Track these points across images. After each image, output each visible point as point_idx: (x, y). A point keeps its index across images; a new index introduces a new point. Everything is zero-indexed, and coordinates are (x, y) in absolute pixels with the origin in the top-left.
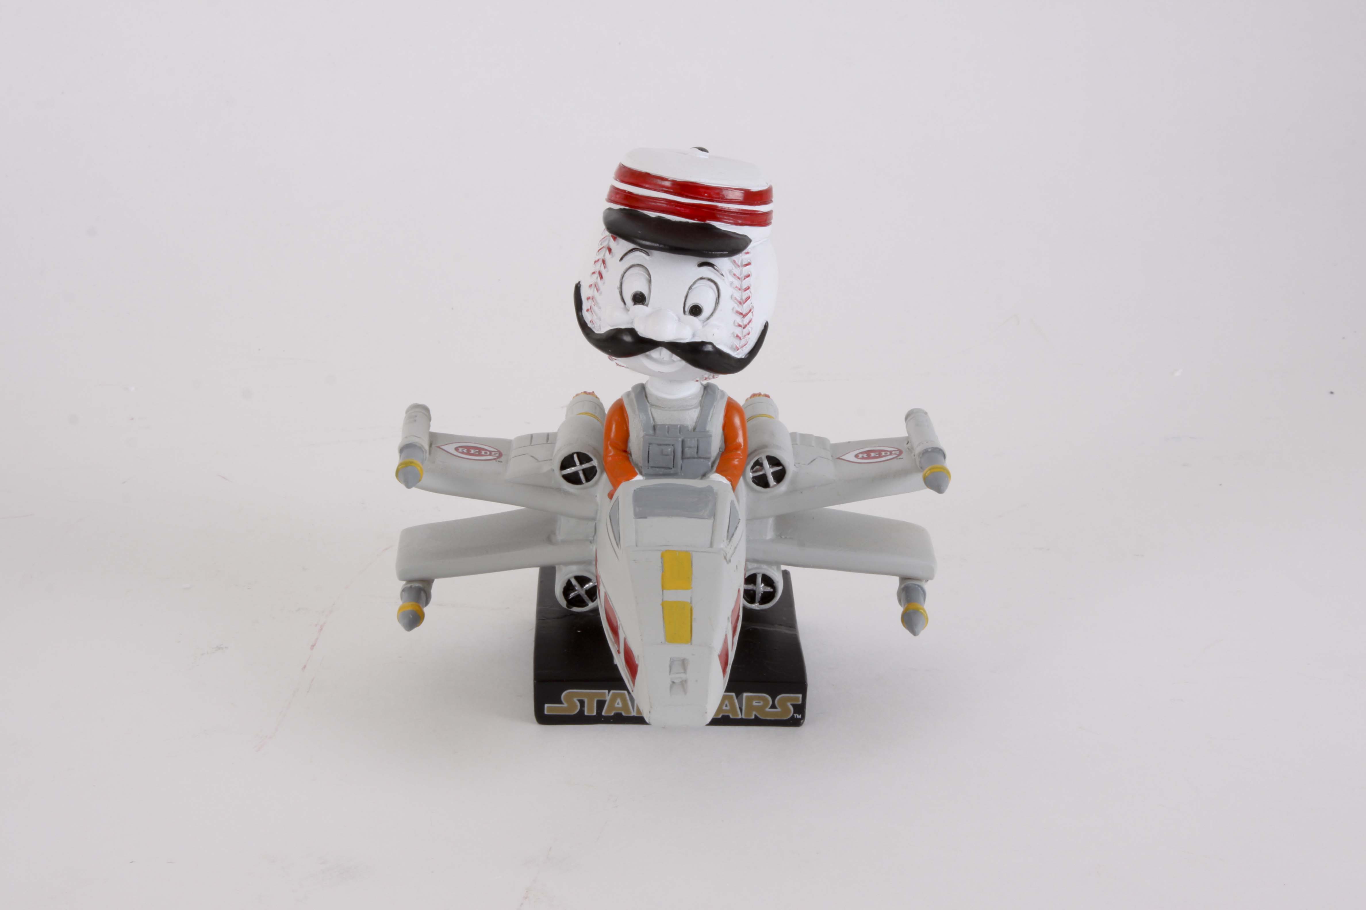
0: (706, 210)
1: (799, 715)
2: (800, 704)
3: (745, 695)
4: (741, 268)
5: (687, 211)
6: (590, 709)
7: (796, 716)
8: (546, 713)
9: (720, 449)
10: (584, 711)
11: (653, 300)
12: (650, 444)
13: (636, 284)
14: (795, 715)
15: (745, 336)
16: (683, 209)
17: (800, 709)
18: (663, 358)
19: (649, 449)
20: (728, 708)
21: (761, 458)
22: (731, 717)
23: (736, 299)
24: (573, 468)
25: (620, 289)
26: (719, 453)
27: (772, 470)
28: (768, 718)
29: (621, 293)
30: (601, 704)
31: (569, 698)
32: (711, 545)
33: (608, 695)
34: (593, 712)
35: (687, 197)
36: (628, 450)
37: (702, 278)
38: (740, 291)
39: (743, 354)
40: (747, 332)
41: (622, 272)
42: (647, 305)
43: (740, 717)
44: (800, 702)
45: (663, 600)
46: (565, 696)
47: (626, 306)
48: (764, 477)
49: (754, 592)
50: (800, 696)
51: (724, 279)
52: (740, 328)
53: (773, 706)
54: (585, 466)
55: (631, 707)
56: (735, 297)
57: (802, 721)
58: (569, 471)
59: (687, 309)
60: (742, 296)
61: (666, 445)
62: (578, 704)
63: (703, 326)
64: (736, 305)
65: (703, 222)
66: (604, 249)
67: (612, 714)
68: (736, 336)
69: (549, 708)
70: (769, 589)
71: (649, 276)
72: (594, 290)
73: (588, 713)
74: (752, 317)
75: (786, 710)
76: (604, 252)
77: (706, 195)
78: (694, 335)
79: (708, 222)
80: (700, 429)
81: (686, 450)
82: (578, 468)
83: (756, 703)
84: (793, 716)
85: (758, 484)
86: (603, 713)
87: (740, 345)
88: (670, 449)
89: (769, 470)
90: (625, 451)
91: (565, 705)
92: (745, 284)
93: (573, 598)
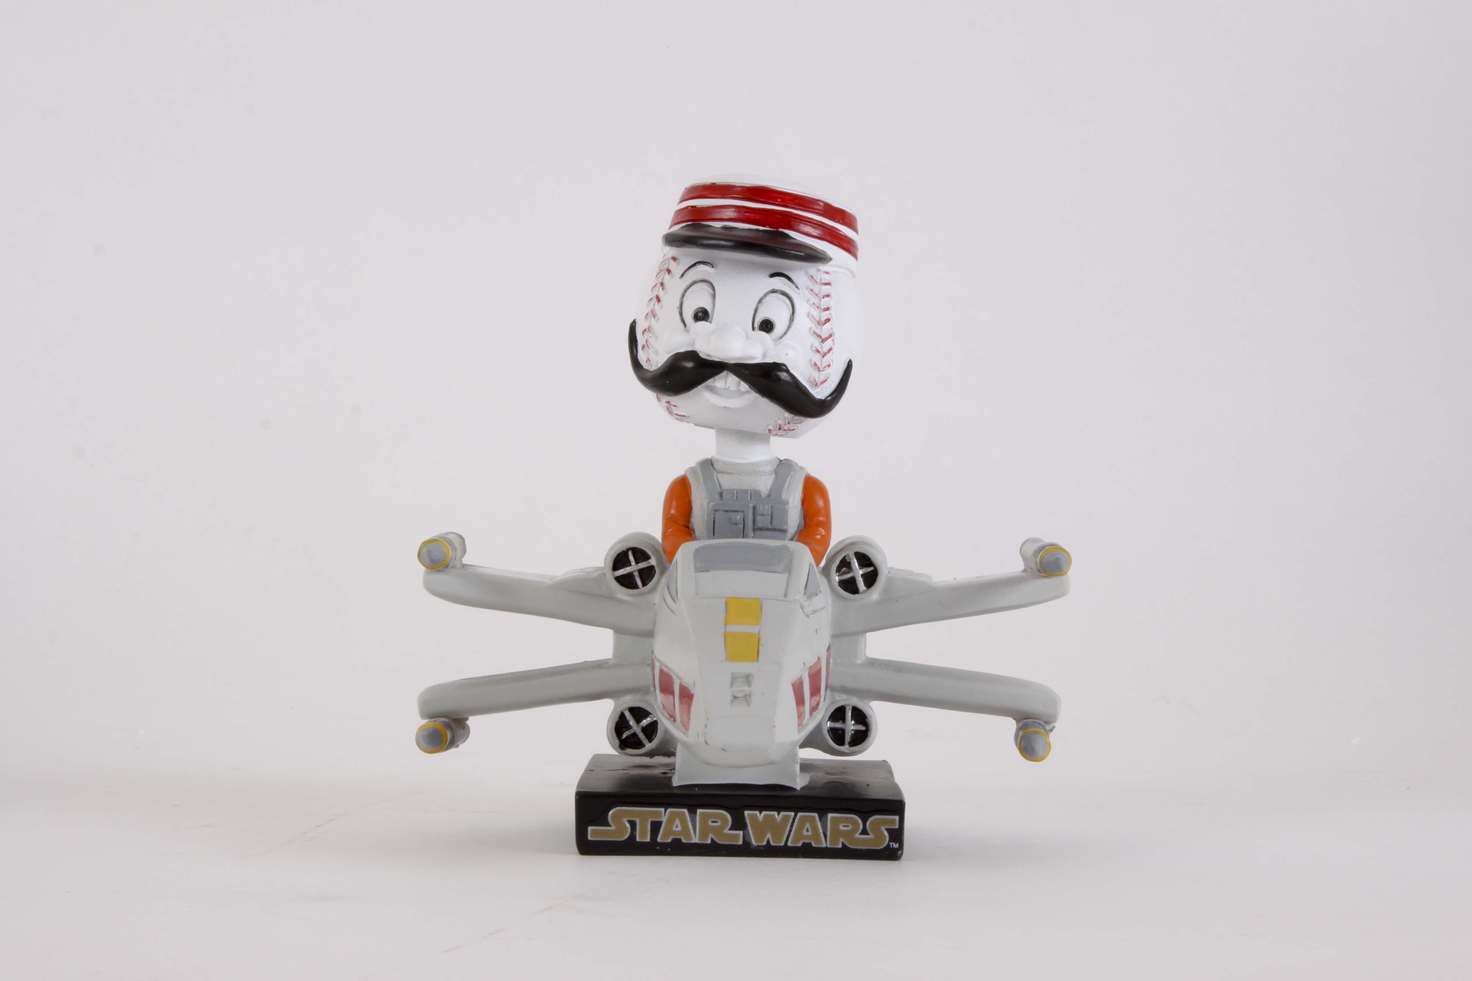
0: (778, 216)
1: (896, 845)
2: (897, 829)
3: (830, 815)
4: (819, 286)
5: (758, 217)
6: (643, 834)
7: (893, 845)
8: (590, 838)
9: (798, 527)
10: (635, 837)
11: (717, 316)
12: (716, 511)
13: (699, 299)
14: (891, 844)
15: (825, 368)
16: (752, 215)
17: (897, 835)
18: (729, 387)
19: (714, 517)
20: (810, 833)
21: (848, 555)
22: (814, 845)
23: (813, 316)
24: (628, 568)
25: (680, 309)
26: (797, 531)
27: (861, 572)
28: (859, 848)
29: (681, 314)
30: (656, 827)
31: (618, 817)
32: (785, 595)
33: (665, 815)
34: (646, 837)
35: (757, 201)
36: (690, 525)
37: (774, 291)
38: (819, 310)
39: (824, 396)
40: (827, 364)
41: (682, 290)
42: (711, 322)
43: (824, 845)
44: (897, 827)
45: (725, 632)
46: (613, 814)
47: (687, 328)
48: (853, 580)
49: (843, 731)
50: (897, 818)
51: (799, 293)
52: (819, 354)
53: (864, 832)
54: (643, 565)
55: (692, 831)
56: (813, 315)
57: (900, 852)
58: (621, 572)
59: (757, 325)
60: (820, 317)
61: (735, 511)
62: (628, 825)
63: (775, 345)
64: (814, 325)
65: (775, 230)
66: (663, 272)
67: (669, 840)
68: (813, 363)
69: (593, 832)
70: (862, 728)
71: (713, 290)
72: (651, 318)
73: (640, 839)
74: (832, 345)
75: (879, 836)
76: (663, 276)
77: (779, 200)
78: (764, 356)
79: (781, 230)
80: (775, 495)
81: (758, 518)
82: (633, 568)
83: (843, 826)
84: (888, 845)
85: (846, 590)
86: (659, 840)
87: (819, 380)
88: (738, 517)
89: (858, 572)
90: (687, 527)
91: (613, 828)
92: (824, 303)
93: (627, 738)
